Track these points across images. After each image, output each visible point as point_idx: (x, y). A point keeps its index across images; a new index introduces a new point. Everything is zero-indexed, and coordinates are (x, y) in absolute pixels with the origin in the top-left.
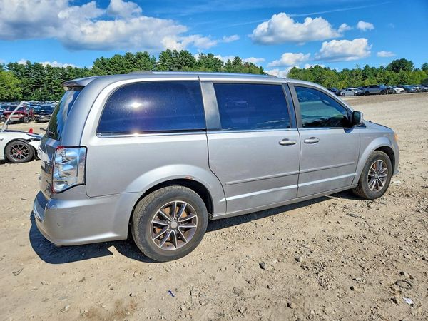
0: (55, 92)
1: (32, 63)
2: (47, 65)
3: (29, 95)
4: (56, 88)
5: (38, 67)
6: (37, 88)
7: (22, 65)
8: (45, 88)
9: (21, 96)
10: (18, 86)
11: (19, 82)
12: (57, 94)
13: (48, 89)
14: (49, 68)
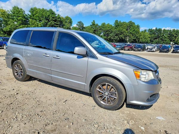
0: (164, 40)
1: (158, 29)
2: (164, 29)
3: (153, 41)
4: (165, 39)
5: (160, 30)
6: (157, 38)
7: (154, 29)
8: (160, 39)
9: (149, 42)
10: (149, 38)
11: (150, 36)
12: (164, 41)
13: (161, 39)
14: (164, 30)
